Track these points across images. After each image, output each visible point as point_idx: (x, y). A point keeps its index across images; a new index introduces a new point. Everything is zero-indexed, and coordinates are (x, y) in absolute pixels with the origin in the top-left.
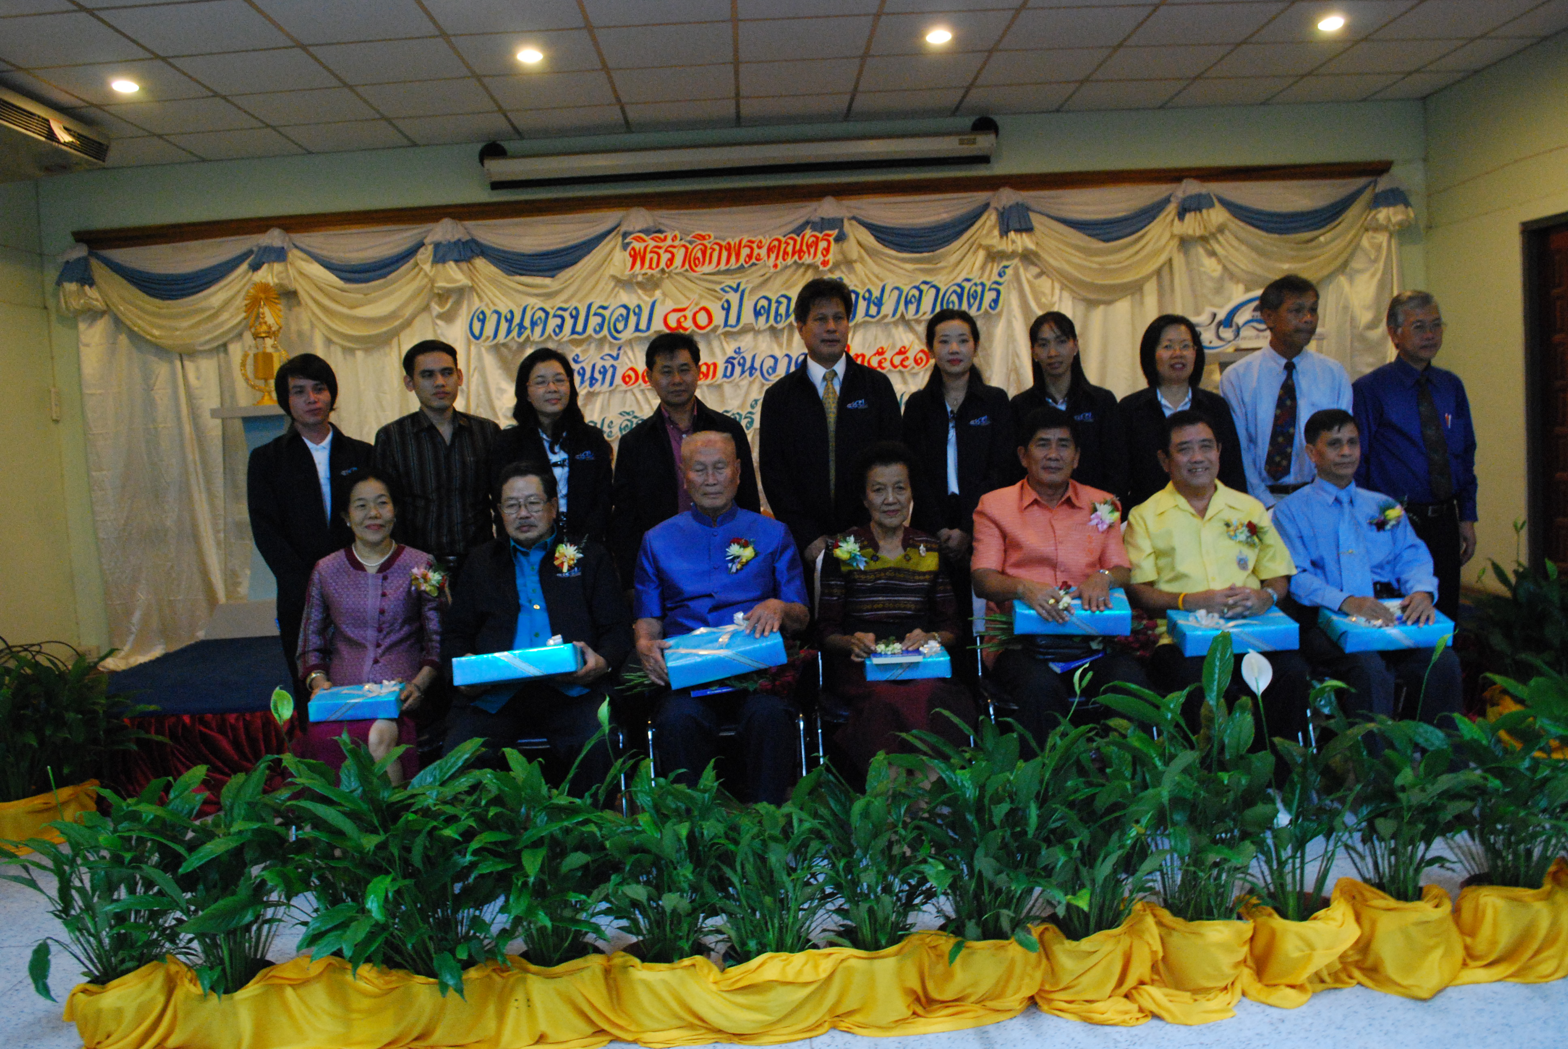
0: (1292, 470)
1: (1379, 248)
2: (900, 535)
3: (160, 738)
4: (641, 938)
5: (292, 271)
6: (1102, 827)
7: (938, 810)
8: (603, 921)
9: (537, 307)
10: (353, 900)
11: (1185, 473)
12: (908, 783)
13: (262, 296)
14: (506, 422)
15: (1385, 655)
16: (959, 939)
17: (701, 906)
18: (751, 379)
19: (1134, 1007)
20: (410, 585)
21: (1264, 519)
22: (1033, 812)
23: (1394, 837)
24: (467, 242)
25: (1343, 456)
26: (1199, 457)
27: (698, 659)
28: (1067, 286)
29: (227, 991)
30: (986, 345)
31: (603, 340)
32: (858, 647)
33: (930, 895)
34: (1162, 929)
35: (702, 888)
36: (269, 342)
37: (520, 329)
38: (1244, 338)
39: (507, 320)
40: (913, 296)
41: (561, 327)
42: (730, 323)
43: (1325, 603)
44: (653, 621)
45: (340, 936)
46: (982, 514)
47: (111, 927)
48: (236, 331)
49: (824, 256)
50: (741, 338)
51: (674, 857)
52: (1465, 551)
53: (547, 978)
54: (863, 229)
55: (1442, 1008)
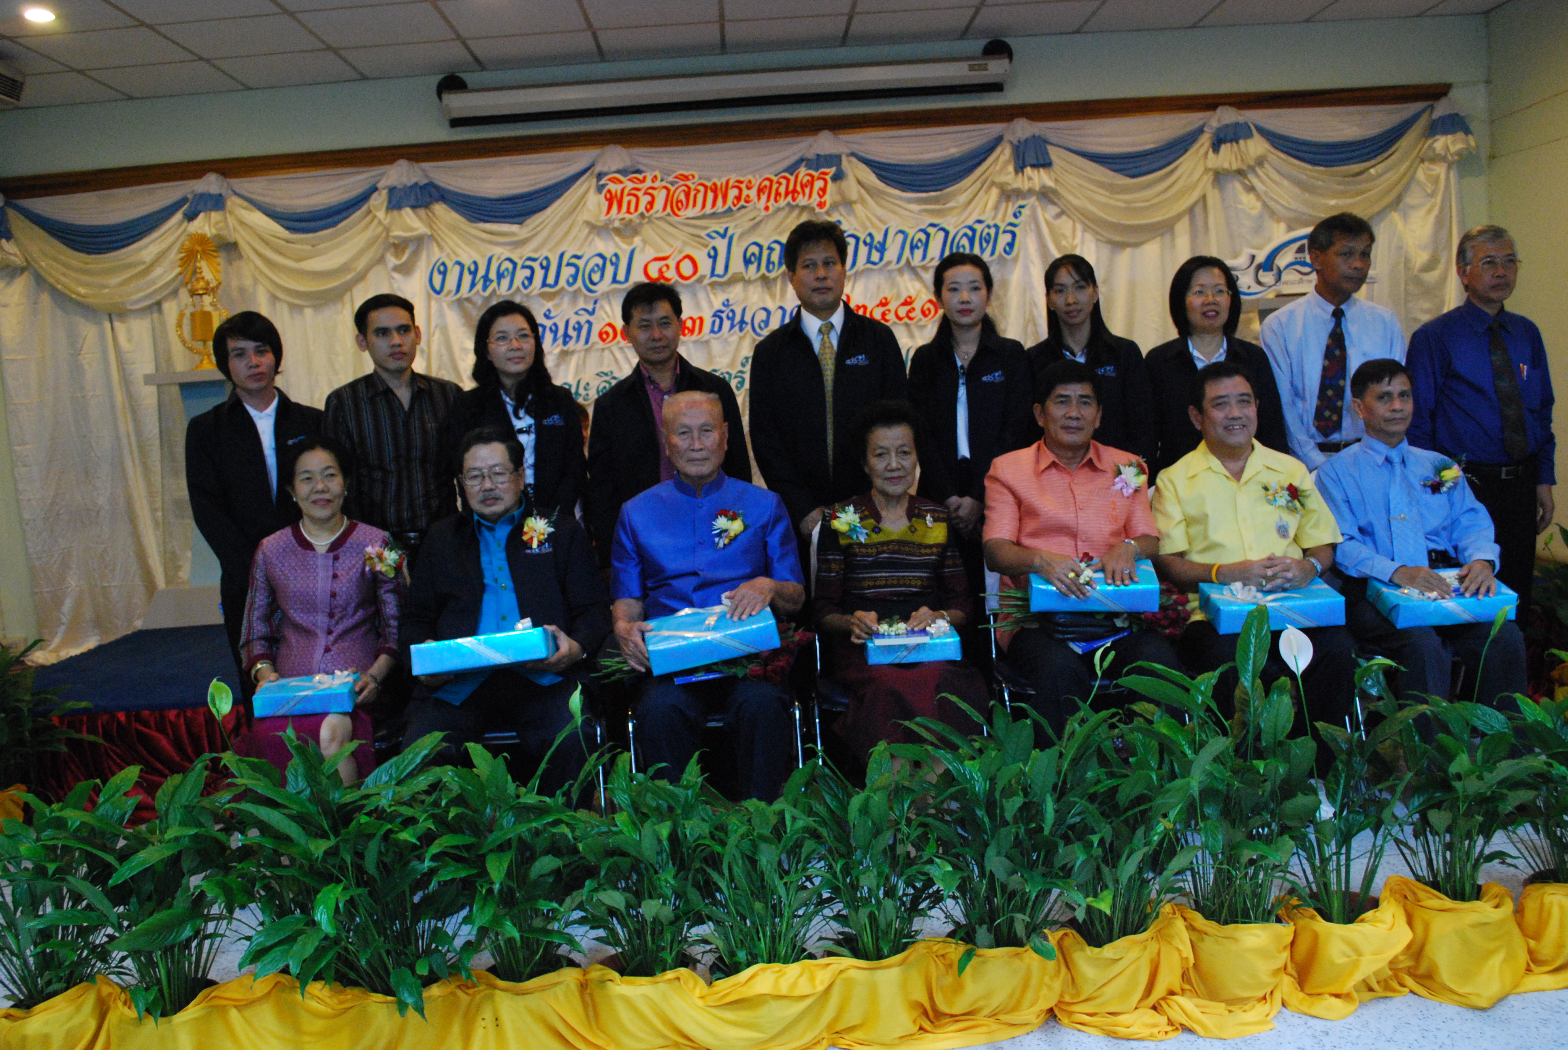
0: (1343, 426)
1: (1436, 180)
2: (905, 504)
3: (92, 738)
4: (620, 950)
5: (231, 220)
6: (1126, 822)
7: (945, 806)
8: (579, 932)
9: (503, 257)
10: (302, 912)
11: (1220, 431)
12: (912, 776)
13: (199, 249)
14: (468, 384)
15: (1440, 630)
16: (970, 946)
17: (685, 914)
18: (742, 334)
19: (1164, 1019)
20: (364, 565)
21: (1306, 481)
22: (1049, 807)
23: (1449, 830)
24: (426, 185)
25: (1394, 411)
26: (1236, 413)
27: (683, 643)
28: (1089, 227)
29: (164, 1014)
30: (1001, 293)
31: (576, 294)
32: (858, 626)
33: (937, 899)
34: (1192, 933)
35: (685, 893)
36: (207, 299)
37: (485, 282)
38: (1286, 283)
39: (470, 272)
40: (920, 240)
41: (530, 279)
42: (717, 272)
43: (1374, 575)
44: (632, 601)
45: (287, 951)
46: (996, 479)
47: (36, 945)
48: (171, 288)
49: (821, 197)
50: (730, 289)
51: (653, 858)
52: (1542, 518)
53: (518, 994)
54: (863, 166)
55: (1503, 1018)
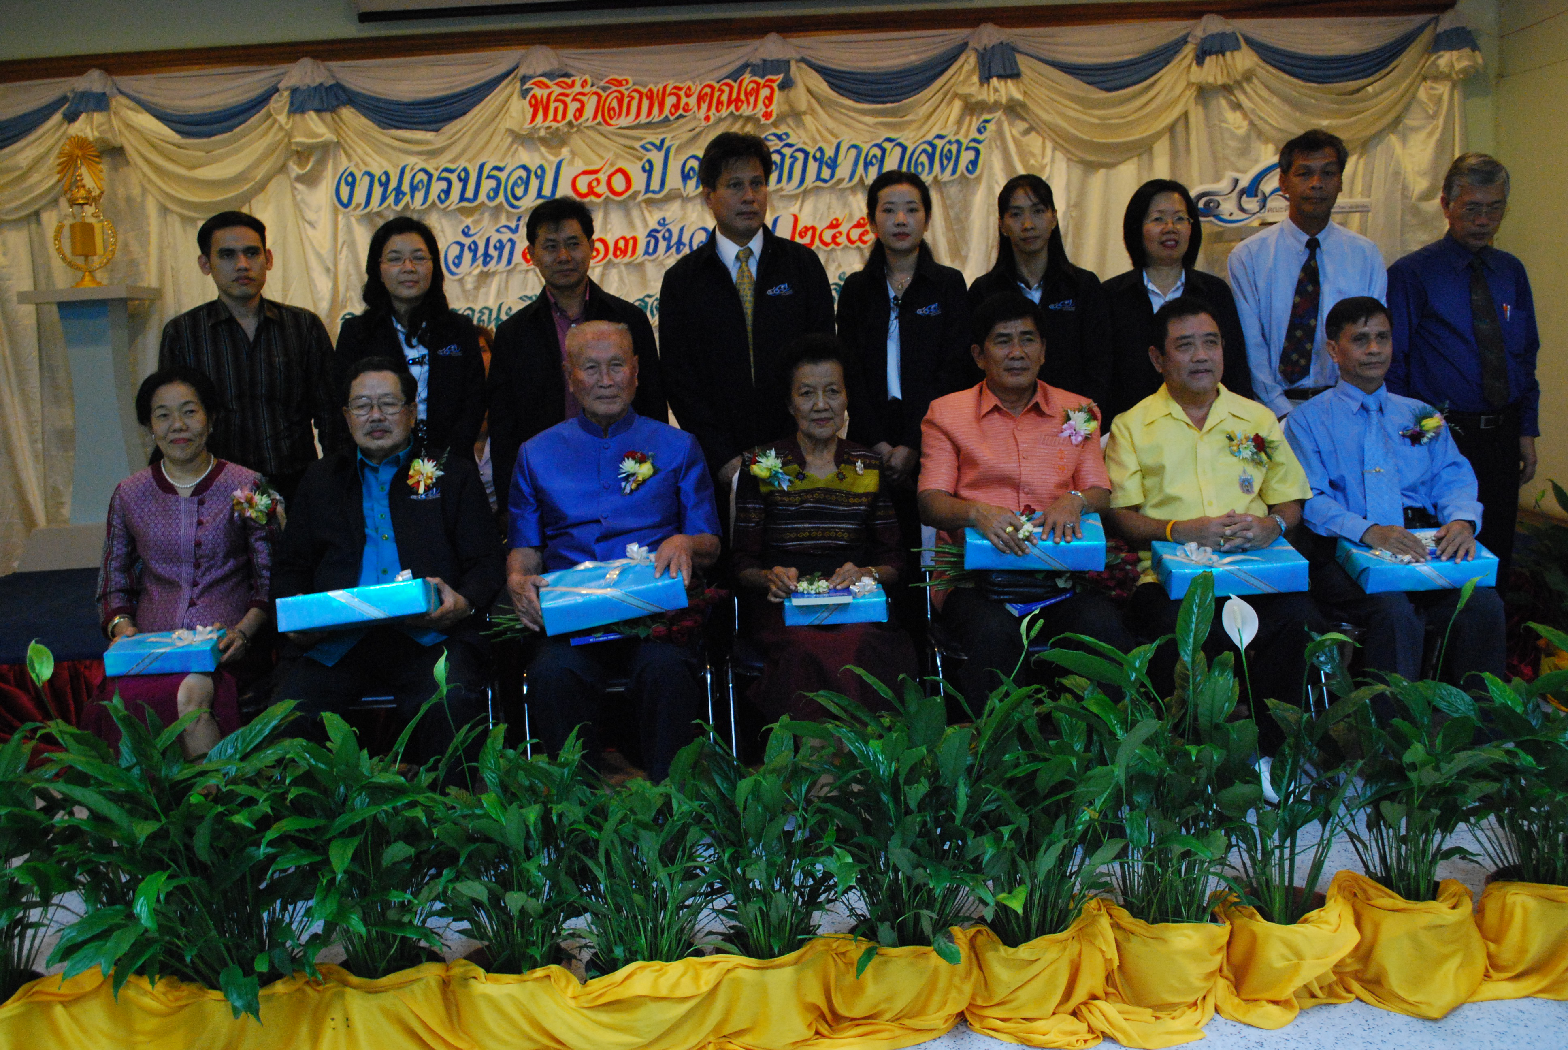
0: (1312, 371)
1: (1440, 99)
2: (833, 448)
4: (486, 943)
5: (115, 122)
6: (1046, 811)
8: (441, 925)
9: (417, 168)
10: (119, 904)
11: (1183, 374)
13: (79, 153)
15: (1414, 597)
16: (872, 944)
17: (560, 905)
19: (1085, 1026)
20: (232, 510)
21: (1274, 431)
22: (963, 792)
24: (331, 86)
25: (1370, 354)
26: (1201, 355)
27: (579, 600)
28: (1065, 149)
31: (498, 208)
32: (775, 583)
34: (1117, 931)
36: (89, 210)
37: (397, 196)
38: (1271, 210)
39: (381, 184)
40: (875, 156)
41: (447, 192)
42: (652, 188)
43: (1344, 534)
44: (530, 551)
45: (100, 948)
46: (932, 424)
48: (50, 197)
49: (767, 107)
50: (666, 207)
52: (1524, 472)
53: (369, 993)
54: (814, 74)
55: (1456, 1030)
